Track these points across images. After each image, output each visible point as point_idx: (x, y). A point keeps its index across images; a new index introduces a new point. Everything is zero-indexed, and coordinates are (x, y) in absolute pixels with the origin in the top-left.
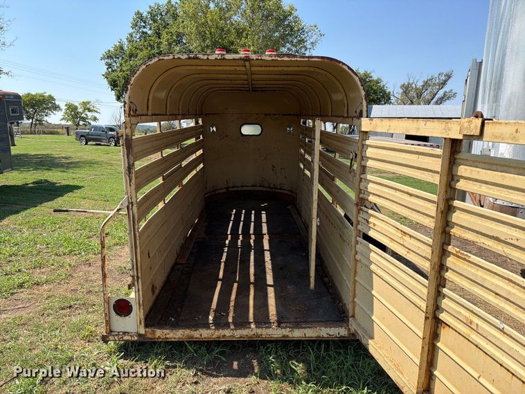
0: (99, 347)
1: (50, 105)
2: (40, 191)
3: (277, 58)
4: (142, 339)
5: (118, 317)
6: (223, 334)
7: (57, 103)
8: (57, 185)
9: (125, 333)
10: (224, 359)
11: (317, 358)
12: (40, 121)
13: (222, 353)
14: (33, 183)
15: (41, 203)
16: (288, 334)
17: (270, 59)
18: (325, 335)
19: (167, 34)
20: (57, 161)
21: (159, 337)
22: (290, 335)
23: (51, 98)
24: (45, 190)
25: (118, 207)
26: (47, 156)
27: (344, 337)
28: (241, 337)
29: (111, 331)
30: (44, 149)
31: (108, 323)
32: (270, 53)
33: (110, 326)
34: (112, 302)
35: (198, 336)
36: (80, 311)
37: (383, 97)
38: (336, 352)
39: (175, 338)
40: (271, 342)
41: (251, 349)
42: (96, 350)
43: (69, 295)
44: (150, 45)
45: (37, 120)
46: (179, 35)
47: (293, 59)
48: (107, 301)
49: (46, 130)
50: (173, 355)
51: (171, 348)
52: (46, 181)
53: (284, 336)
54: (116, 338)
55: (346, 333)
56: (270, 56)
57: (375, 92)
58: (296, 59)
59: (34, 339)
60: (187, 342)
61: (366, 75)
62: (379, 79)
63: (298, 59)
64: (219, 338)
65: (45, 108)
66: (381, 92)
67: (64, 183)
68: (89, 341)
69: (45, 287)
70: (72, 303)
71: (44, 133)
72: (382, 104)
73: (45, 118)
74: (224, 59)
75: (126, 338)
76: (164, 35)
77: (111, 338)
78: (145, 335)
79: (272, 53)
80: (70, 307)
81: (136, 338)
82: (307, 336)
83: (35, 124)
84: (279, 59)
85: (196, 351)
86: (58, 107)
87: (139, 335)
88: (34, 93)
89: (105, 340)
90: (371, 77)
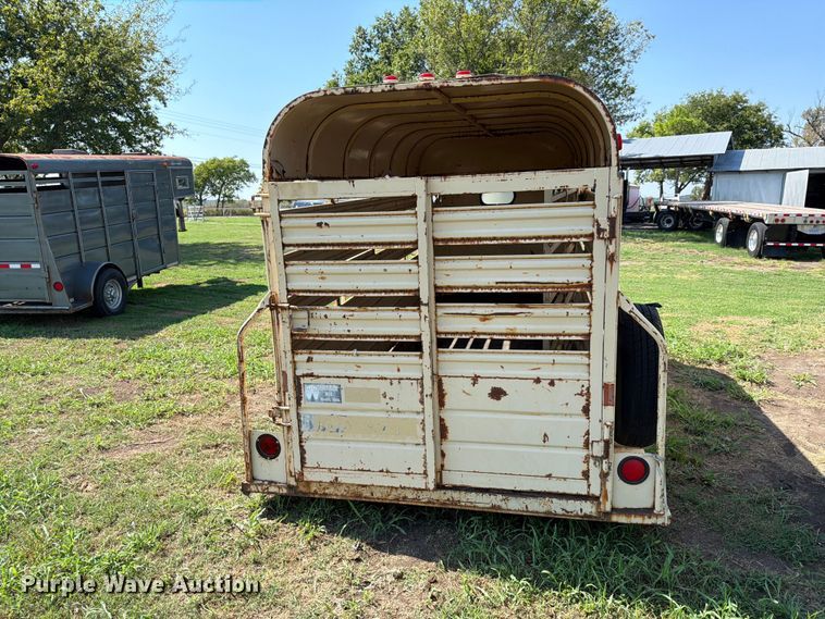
0: (240, 501)
1: (242, 173)
2: (213, 293)
3: (471, 83)
4: (292, 493)
5: (262, 460)
6: (403, 495)
7: (251, 170)
8: (238, 284)
9: (271, 482)
10: (403, 532)
11: (546, 545)
12: (229, 197)
13: (404, 523)
14: (208, 282)
15: (211, 310)
16: (500, 503)
17: (461, 84)
18: (560, 512)
19: (401, 57)
20: (245, 252)
21: (316, 492)
22: (504, 506)
23: (244, 163)
24: (220, 292)
25: (259, 307)
26: (233, 245)
27: (590, 516)
28: (429, 502)
29: (254, 479)
30: (231, 236)
31: (250, 466)
32: (461, 76)
33: (252, 472)
34: (255, 439)
35: (369, 495)
36: (228, 453)
37: (768, 134)
38: (578, 540)
39: (336, 495)
40: (474, 513)
41: (446, 522)
42: (234, 503)
43: (218, 431)
44: (377, 78)
45: (225, 196)
46: (419, 58)
47: (495, 82)
48: (248, 436)
49: (237, 210)
50: (334, 520)
51: (334, 510)
52: (225, 279)
53: (493, 507)
54: (259, 488)
55: (594, 510)
56: (461, 80)
57: (753, 127)
58: (499, 82)
59: (164, 482)
60: (353, 502)
61: (736, 99)
62: (761, 104)
63: (503, 82)
64: (398, 500)
65: (236, 179)
66: (764, 127)
67: (248, 282)
68: (230, 492)
69: (191, 419)
70: (219, 440)
71: (234, 214)
72: (767, 147)
73: (236, 193)
74: (394, 90)
75: (272, 489)
76: (396, 61)
77: (253, 488)
78: (297, 487)
79: (465, 76)
80: (217, 446)
81: (285, 491)
82: (530, 509)
83: (223, 201)
84: (474, 84)
85: (365, 517)
86: (253, 176)
87: (290, 487)
88: (221, 158)
89: (246, 490)
90: (746, 102)
